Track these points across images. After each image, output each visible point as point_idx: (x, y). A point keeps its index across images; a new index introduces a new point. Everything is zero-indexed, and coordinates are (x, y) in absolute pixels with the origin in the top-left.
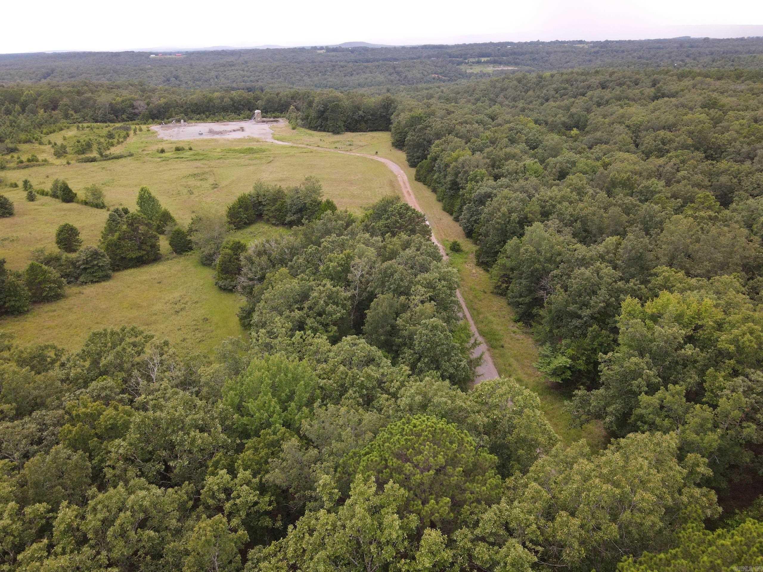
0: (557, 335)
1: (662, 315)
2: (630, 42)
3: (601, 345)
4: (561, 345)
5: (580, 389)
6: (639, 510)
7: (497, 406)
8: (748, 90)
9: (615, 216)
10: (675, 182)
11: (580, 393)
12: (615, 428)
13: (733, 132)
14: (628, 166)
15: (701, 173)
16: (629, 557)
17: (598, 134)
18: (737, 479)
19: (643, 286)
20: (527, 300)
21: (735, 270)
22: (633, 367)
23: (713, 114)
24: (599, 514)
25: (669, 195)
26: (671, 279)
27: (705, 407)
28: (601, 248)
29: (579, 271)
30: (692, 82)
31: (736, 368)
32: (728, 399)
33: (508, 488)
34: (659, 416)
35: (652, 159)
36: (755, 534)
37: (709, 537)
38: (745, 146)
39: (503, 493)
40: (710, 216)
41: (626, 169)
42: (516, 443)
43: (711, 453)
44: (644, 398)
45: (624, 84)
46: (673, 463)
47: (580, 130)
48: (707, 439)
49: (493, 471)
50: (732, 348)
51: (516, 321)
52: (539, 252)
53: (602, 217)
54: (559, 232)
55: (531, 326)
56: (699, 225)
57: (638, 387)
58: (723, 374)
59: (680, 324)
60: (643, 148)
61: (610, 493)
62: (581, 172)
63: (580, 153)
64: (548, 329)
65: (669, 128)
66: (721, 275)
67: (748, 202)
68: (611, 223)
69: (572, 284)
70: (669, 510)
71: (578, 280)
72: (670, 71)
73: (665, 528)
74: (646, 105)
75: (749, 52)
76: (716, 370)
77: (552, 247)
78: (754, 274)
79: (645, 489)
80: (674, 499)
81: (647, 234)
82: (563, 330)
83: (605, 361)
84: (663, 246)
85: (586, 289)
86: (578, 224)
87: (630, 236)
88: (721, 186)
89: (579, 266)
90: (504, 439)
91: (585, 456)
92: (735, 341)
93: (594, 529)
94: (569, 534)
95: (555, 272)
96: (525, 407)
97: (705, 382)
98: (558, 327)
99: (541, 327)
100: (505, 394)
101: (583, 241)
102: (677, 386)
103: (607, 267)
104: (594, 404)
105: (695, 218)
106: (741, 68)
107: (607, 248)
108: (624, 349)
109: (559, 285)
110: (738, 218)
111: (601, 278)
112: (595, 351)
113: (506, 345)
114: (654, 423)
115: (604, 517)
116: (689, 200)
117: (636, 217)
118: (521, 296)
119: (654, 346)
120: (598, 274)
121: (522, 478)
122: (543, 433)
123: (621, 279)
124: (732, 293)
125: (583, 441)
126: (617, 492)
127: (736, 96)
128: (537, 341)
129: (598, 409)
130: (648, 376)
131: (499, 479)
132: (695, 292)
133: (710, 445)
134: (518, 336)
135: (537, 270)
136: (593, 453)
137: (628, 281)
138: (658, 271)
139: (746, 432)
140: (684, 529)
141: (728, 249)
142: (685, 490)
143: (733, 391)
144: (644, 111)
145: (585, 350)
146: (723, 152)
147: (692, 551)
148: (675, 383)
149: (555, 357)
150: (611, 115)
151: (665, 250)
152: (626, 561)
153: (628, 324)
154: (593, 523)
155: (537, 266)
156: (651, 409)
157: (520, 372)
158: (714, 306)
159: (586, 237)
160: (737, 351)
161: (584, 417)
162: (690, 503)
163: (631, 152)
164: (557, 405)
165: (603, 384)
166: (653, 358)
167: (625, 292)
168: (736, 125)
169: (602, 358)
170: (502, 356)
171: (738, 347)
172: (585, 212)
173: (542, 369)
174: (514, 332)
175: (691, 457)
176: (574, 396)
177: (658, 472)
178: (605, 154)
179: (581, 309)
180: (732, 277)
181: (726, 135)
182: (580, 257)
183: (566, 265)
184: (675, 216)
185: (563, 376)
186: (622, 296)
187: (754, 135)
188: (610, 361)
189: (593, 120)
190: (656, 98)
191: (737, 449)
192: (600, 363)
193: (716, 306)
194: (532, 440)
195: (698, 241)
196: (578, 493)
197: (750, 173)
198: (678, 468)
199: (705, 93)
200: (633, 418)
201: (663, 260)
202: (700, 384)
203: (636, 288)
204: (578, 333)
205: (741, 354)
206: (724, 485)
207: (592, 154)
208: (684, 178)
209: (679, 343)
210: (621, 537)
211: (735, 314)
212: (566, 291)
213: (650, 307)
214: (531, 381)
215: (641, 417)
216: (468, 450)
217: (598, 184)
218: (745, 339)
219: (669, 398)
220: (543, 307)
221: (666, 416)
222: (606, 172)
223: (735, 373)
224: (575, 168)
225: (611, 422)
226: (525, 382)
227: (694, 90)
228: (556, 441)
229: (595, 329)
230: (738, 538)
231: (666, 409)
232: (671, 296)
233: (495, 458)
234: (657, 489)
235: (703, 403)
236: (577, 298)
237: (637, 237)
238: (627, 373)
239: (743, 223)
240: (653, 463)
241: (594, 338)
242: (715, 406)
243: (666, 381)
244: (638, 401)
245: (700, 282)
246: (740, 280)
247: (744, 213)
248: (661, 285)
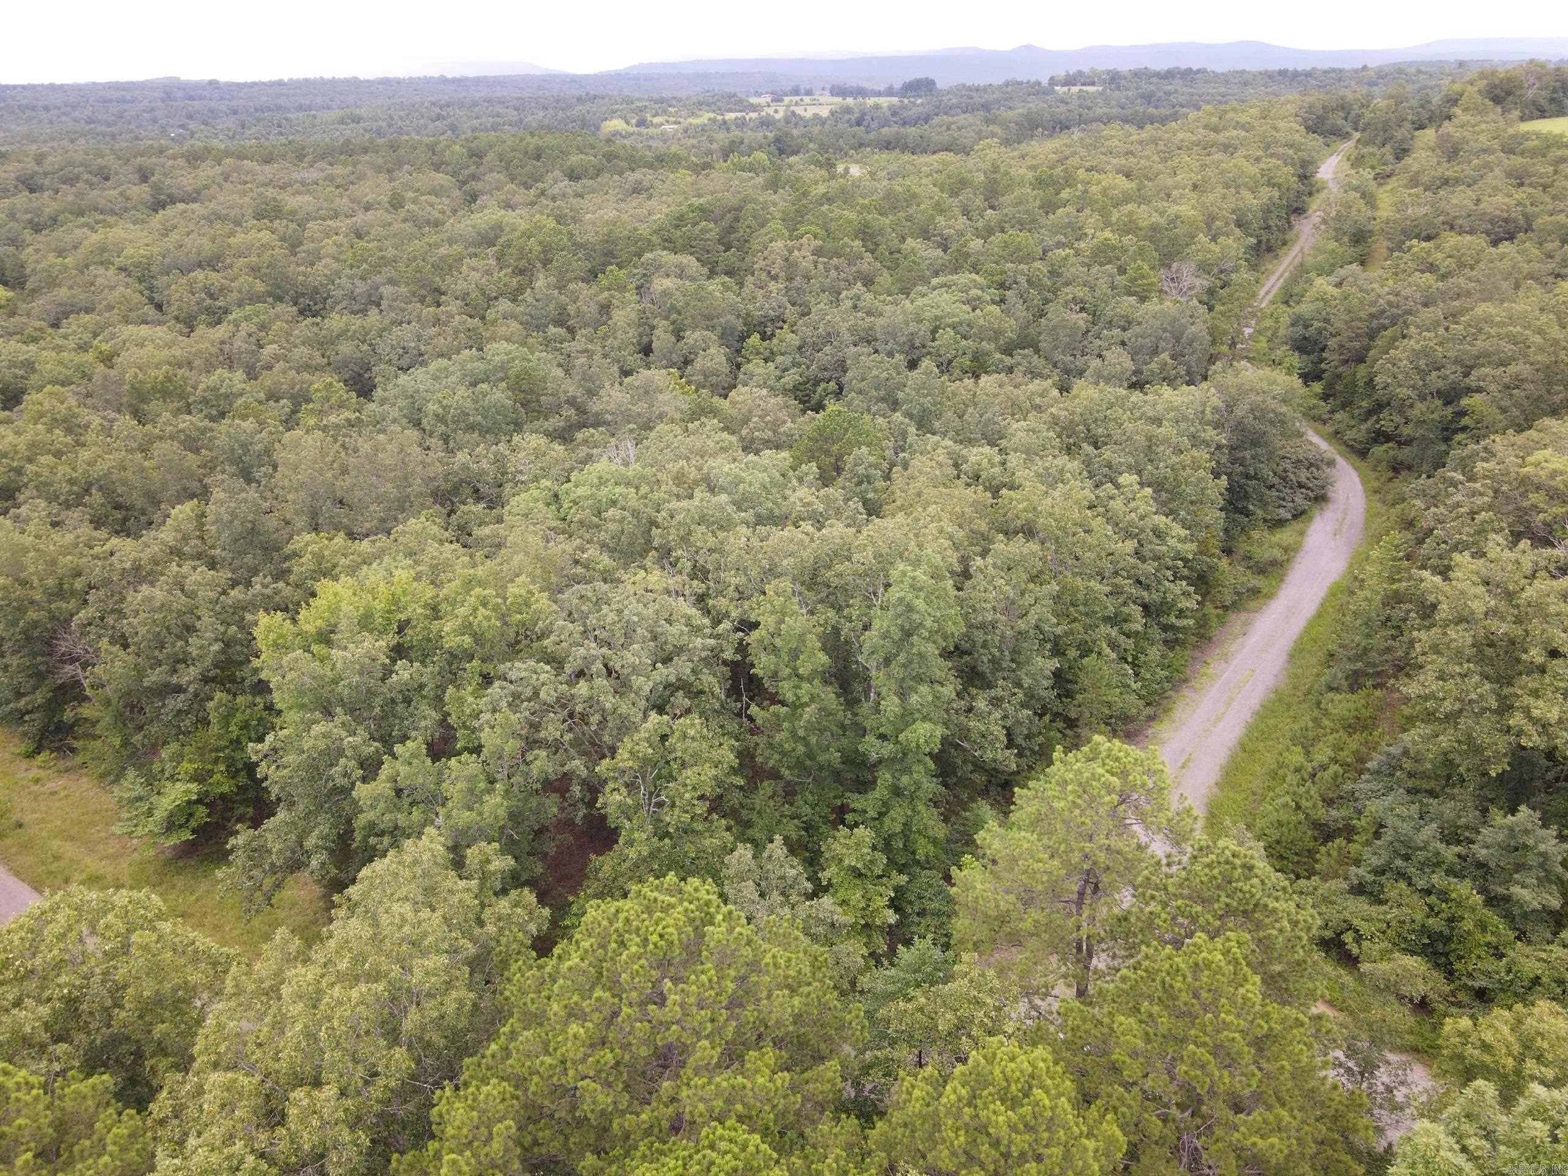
0: (143, 746)
1: (336, 625)
2: (52, 87)
3: (245, 726)
4: (162, 761)
5: (237, 832)
6: (430, 995)
7: (58, 966)
8: (325, 179)
9: (170, 461)
10: (263, 368)
11: (240, 840)
12: (334, 871)
13: (329, 260)
14: (156, 352)
15: (303, 344)
16: (443, 1089)
17: (62, 293)
18: (551, 848)
19: (281, 585)
20: (39, 698)
21: (423, 507)
22: (322, 744)
23: (282, 230)
24: (364, 1049)
25: (262, 396)
26: (326, 553)
27: (465, 756)
28: (167, 535)
29: (139, 596)
30: (218, 169)
31: (485, 671)
32: (493, 727)
33: (162, 1122)
34: (399, 809)
35: (201, 330)
36: (605, 923)
37: (548, 969)
38: (358, 282)
39: (155, 1139)
40: (348, 420)
41: (156, 360)
42: (140, 1017)
43: (502, 828)
44: (363, 791)
45: (77, 178)
46: (451, 880)
47: (13, 288)
48: (486, 809)
49: (111, 1110)
50: (467, 640)
51: (30, 755)
52: (24, 583)
53: (143, 470)
54: (54, 524)
55: (73, 750)
56: (336, 441)
57: (345, 775)
58: (470, 689)
59: (371, 631)
60: (173, 310)
61: (370, 999)
62: (54, 382)
63: (35, 340)
64: (117, 742)
65: (212, 263)
66: (405, 520)
67: (400, 381)
68: (168, 476)
69: (133, 627)
70: (475, 964)
71: (143, 615)
72: (167, 148)
73: (481, 998)
74: (143, 221)
75: (300, 108)
76: (458, 687)
77: (53, 562)
78: (453, 503)
79: (424, 954)
80: (474, 940)
81: (249, 480)
82: (154, 729)
83: (266, 756)
84: (290, 497)
85: (168, 628)
86: (96, 497)
87: (218, 494)
88: (345, 363)
89: (135, 586)
90: (109, 1026)
91: (296, 958)
92: (466, 627)
93: (367, 1083)
94: (324, 1124)
95: (82, 614)
96: (129, 931)
97: (449, 715)
98: (140, 728)
99: (99, 743)
100: (70, 928)
101: (123, 529)
102: (409, 743)
103: (195, 568)
104: (277, 847)
105: (325, 429)
106: (298, 138)
107: (180, 531)
108: (292, 716)
109: (106, 640)
110: (395, 413)
111: (192, 595)
112: (237, 744)
113: (27, 819)
114: (396, 827)
115: (375, 1050)
116: (299, 399)
117: (214, 454)
118: (19, 695)
119: (342, 690)
120: (182, 590)
121: (184, 1082)
122: (195, 961)
123: (234, 584)
124: (432, 548)
125: (282, 932)
126: (381, 988)
127: (308, 192)
128: (102, 776)
129: (288, 854)
130: (354, 748)
131: (131, 1117)
132: (375, 565)
133: (496, 817)
134: (50, 786)
135: (36, 624)
136: (309, 943)
137: (248, 584)
138: (297, 546)
139: (535, 769)
140: (509, 980)
141: (398, 473)
142: (487, 914)
143: (494, 711)
144: (145, 233)
145: (217, 750)
146: (326, 299)
147: (533, 1008)
148: (404, 739)
149: (159, 793)
150: (75, 248)
151: (294, 502)
152: (441, 1098)
153: (281, 667)
154: (360, 1071)
155: (32, 615)
156: (382, 805)
157: (88, 860)
158: (415, 579)
159: (125, 520)
160: (476, 641)
161: (268, 882)
162: (501, 930)
163: (152, 322)
164: (203, 887)
165: (279, 800)
166: (351, 711)
167: (252, 606)
168: (329, 246)
169: (257, 752)
170: (26, 846)
171: (474, 635)
172: (101, 467)
173: (140, 831)
174: (37, 781)
175: (473, 855)
176: (232, 851)
177: (433, 910)
178: (95, 335)
179: (175, 671)
180: (423, 519)
181: (319, 266)
182: (128, 565)
183: (102, 592)
184: (288, 434)
185: (193, 824)
186: (249, 617)
187: (366, 261)
188: (275, 750)
189: (37, 262)
190: (158, 205)
191: (534, 802)
192: (257, 764)
193: (418, 578)
194: (175, 990)
195: (345, 471)
196: (311, 1036)
197: (384, 330)
198: (462, 884)
199: (252, 190)
200: (358, 836)
201: (300, 522)
202: (443, 723)
203: (268, 591)
204: (187, 722)
205: (482, 646)
206: (539, 869)
207: (65, 337)
208: (277, 358)
209: (384, 665)
210: (418, 1062)
211: (449, 581)
212: (125, 646)
213: (310, 620)
214: (124, 868)
215: (372, 829)
216: (27, 1104)
217: (107, 401)
218: (480, 618)
219: (404, 770)
220: (86, 699)
221: (411, 805)
222: (113, 373)
223: (487, 680)
224: (37, 377)
225: (323, 864)
226: (109, 877)
227: (227, 186)
228: (229, 959)
229: (220, 700)
230: (585, 944)
231: (406, 792)
232: (338, 587)
233: (105, 1080)
234: (443, 940)
235: (459, 754)
236: (157, 653)
237: (232, 493)
238: (314, 759)
239: (404, 421)
240: (420, 898)
241: (226, 720)
242: (477, 750)
243: (387, 741)
244: (355, 802)
245: (378, 544)
246: (438, 520)
247: (402, 403)
248: (314, 571)
